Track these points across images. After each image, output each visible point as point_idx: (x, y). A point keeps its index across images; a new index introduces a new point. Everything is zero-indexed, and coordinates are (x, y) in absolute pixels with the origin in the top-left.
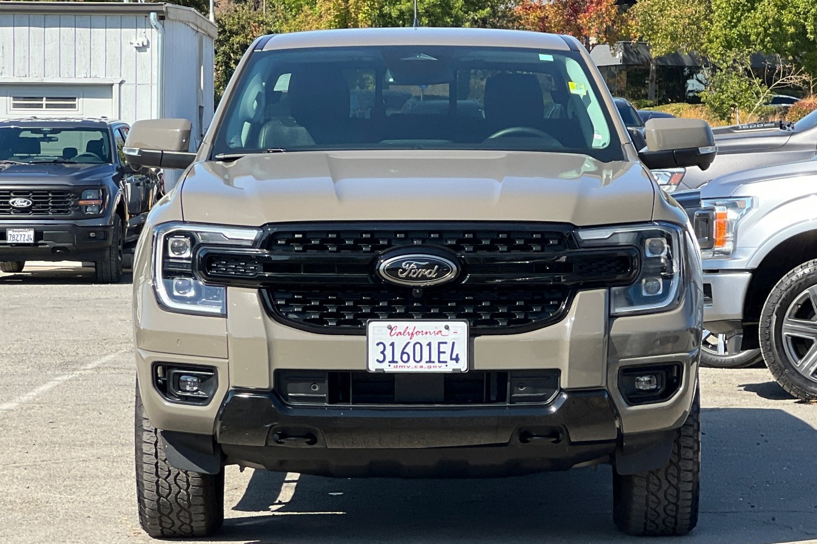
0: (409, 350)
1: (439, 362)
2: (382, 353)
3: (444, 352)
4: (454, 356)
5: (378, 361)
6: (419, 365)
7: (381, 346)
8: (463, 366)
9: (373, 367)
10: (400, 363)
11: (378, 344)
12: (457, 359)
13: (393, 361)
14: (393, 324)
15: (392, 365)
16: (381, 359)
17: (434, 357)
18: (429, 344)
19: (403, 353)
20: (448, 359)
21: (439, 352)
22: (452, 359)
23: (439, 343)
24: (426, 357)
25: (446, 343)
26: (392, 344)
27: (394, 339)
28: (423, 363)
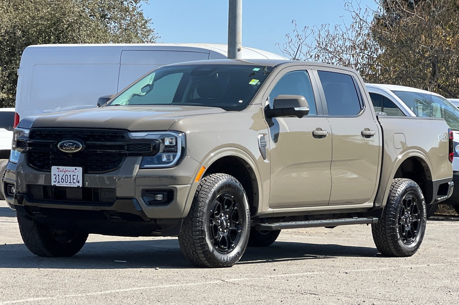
0: (64, 178)
1: (73, 183)
2: (55, 178)
3: (75, 179)
4: (78, 181)
5: (54, 181)
6: (67, 184)
7: (55, 175)
8: (80, 185)
9: (53, 184)
10: (61, 183)
11: (54, 175)
12: (79, 182)
13: (59, 182)
14: (59, 167)
15: (59, 183)
16: (55, 181)
17: (72, 181)
18: (70, 176)
19: (62, 179)
20: (76, 182)
21: (73, 179)
22: (77, 182)
23: (73, 175)
24: (69, 181)
25: (75, 175)
26: (59, 175)
27: (59, 173)
28: (68, 183)
